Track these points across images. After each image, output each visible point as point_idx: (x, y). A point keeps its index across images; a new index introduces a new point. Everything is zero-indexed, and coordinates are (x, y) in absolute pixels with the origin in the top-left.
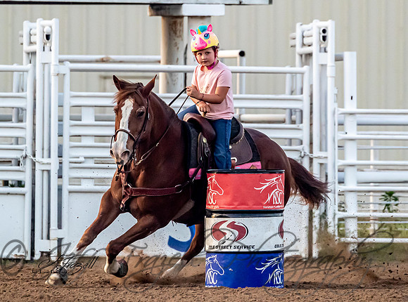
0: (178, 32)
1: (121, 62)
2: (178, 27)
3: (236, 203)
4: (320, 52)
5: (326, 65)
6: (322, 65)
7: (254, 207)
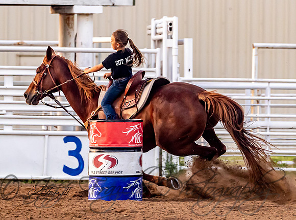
0: (70, 25)
1: (31, 45)
2: (71, 21)
3: (110, 142)
4: (168, 38)
5: (172, 47)
6: (169, 48)
7: (123, 145)
